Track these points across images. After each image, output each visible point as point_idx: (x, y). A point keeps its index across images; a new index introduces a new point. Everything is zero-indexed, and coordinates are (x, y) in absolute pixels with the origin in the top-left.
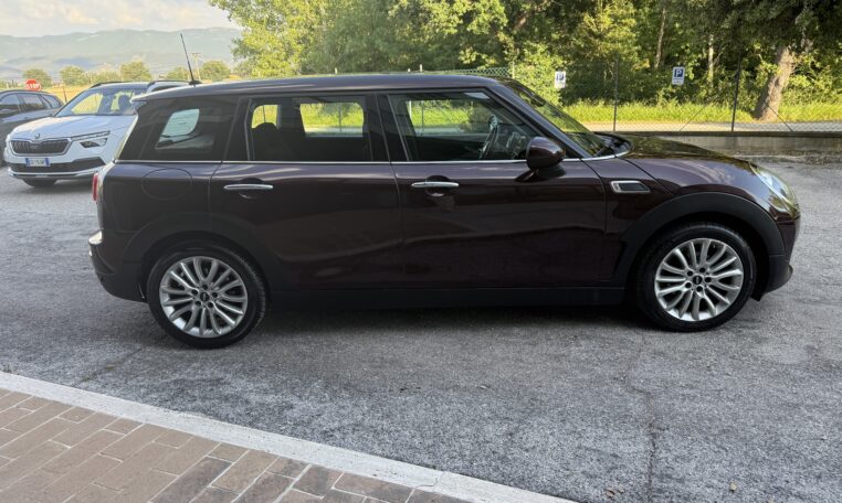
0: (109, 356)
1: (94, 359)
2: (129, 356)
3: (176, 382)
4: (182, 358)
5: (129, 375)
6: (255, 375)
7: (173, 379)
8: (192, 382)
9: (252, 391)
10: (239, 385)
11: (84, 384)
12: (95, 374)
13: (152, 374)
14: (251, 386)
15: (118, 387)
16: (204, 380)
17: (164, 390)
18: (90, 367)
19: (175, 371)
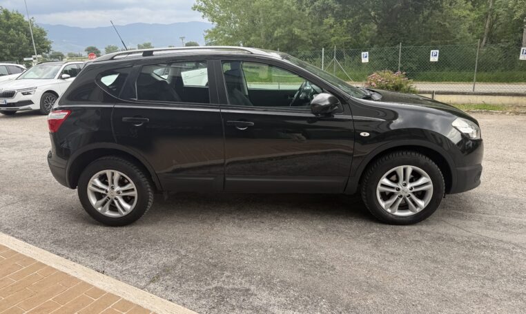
0: (165, 260)
1: (155, 262)
2: (179, 260)
3: (216, 288)
4: (215, 266)
5: (181, 278)
6: (272, 289)
7: (214, 286)
8: (228, 290)
9: (274, 305)
10: (262, 297)
11: (152, 286)
12: (158, 276)
13: (198, 280)
14: (273, 300)
15: (177, 290)
16: (236, 290)
17: (209, 296)
18: (153, 269)
19: (213, 278)
